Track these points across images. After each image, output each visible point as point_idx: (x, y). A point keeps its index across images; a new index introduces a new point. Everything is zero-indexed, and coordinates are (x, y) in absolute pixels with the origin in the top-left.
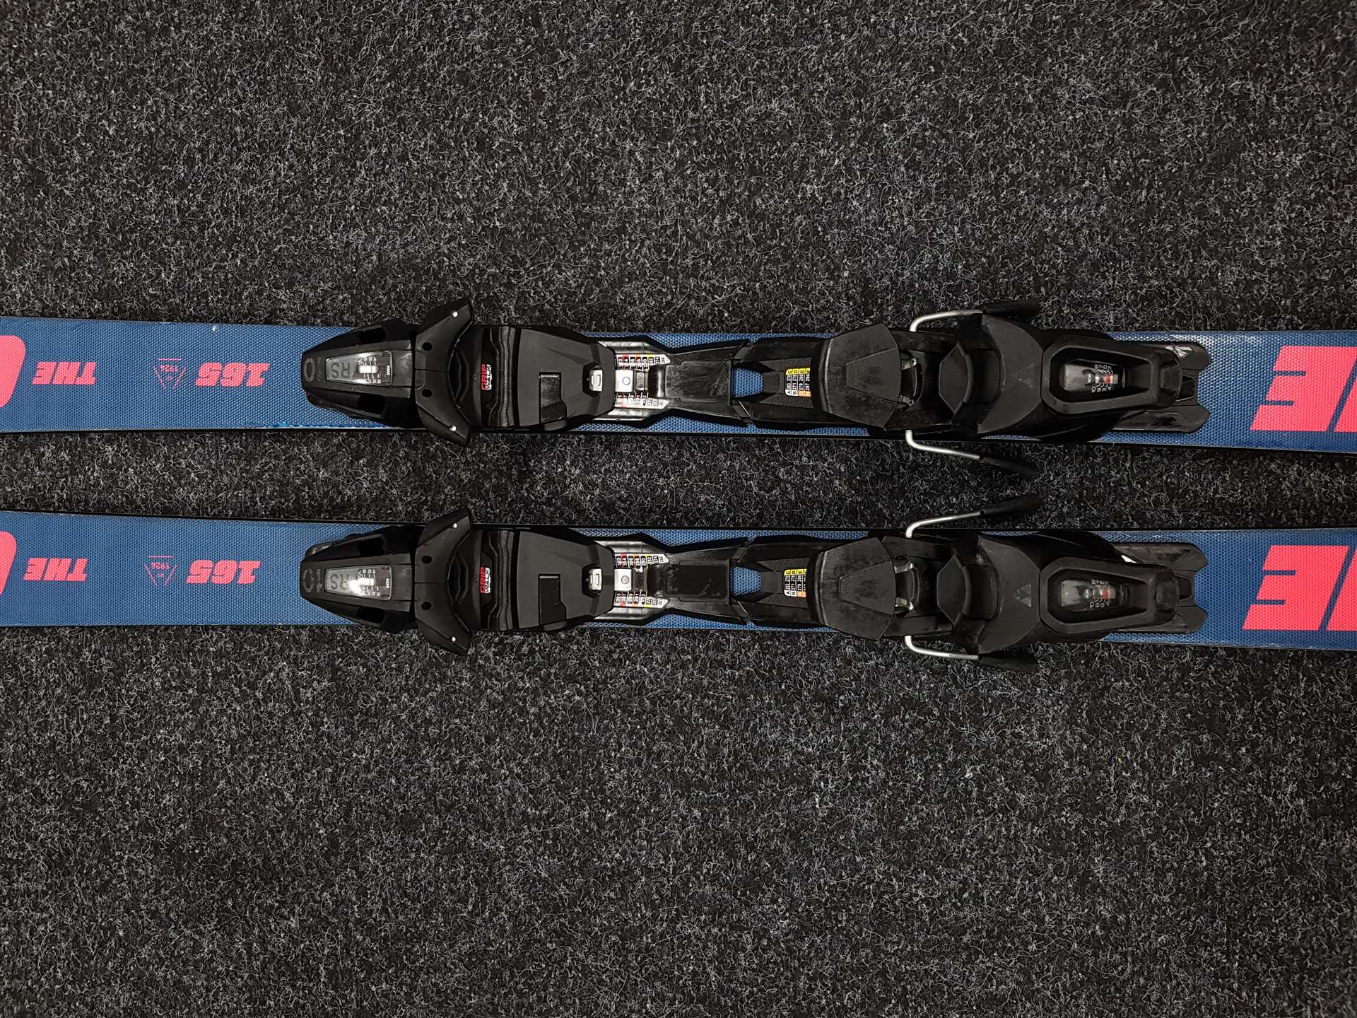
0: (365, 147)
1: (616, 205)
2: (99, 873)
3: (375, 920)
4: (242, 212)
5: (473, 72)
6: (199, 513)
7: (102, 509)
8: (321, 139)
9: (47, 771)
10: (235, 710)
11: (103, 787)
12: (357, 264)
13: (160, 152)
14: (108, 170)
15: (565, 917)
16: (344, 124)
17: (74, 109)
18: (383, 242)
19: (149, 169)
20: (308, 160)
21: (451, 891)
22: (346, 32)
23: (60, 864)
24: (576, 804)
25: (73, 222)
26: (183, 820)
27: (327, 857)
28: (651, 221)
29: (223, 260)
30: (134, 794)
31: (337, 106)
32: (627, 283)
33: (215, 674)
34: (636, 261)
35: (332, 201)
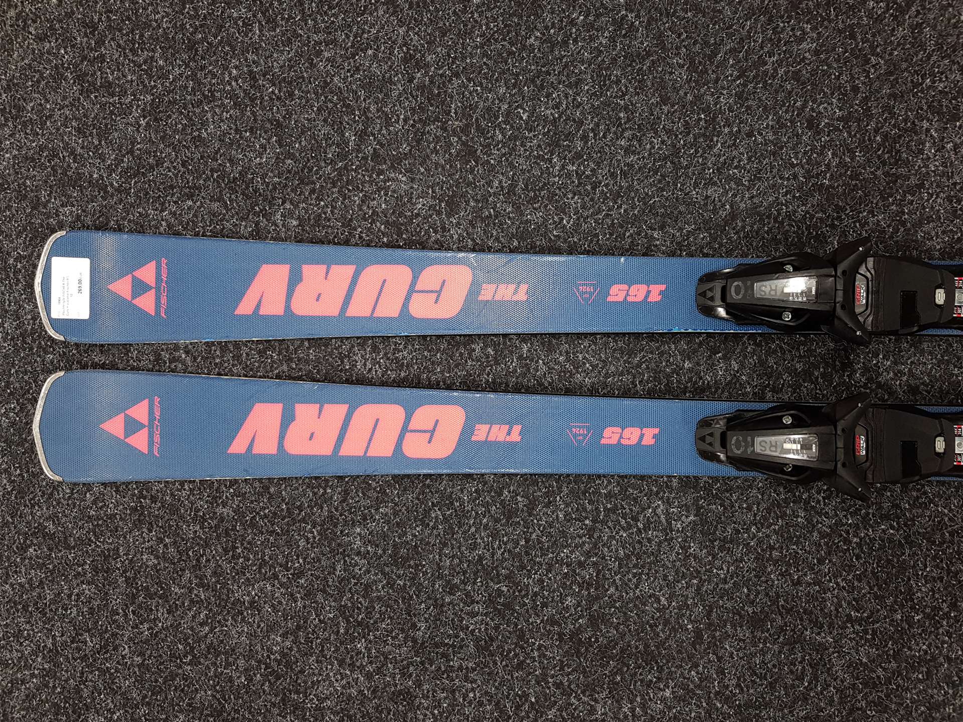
0: (720, 127)
1: (916, 168)
2: (516, 655)
3: (731, 692)
4: (624, 174)
5: (804, 72)
6: (593, 392)
7: (518, 389)
8: (686, 121)
9: (476, 579)
10: (622, 536)
11: (520, 591)
12: (715, 211)
13: (562, 132)
14: (523, 145)
15: (882, 691)
16: (704, 112)
17: (497, 102)
18: (735, 195)
19: (554, 144)
20: (676, 136)
21: (792, 672)
22: (706, 43)
23: (486, 648)
24: (890, 610)
25: (496, 183)
26: (580, 617)
27: (693, 645)
28: (944, 179)
29: (610, 210)
30: (543, 597)
31: (698, 98)
32: (926, 224)
33: (605, 509)
34: (932, 208)
35: (695, 167)
